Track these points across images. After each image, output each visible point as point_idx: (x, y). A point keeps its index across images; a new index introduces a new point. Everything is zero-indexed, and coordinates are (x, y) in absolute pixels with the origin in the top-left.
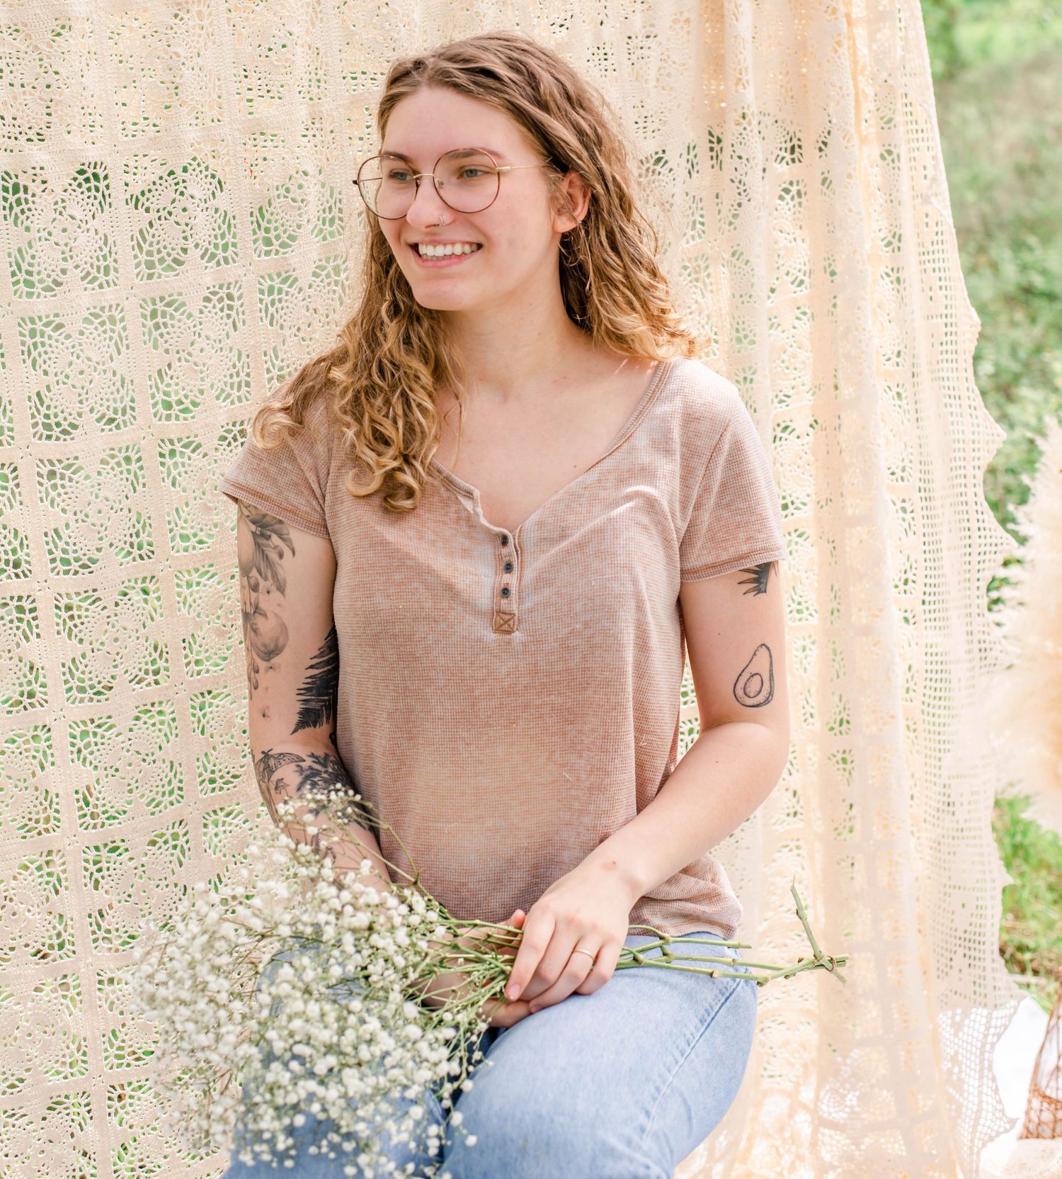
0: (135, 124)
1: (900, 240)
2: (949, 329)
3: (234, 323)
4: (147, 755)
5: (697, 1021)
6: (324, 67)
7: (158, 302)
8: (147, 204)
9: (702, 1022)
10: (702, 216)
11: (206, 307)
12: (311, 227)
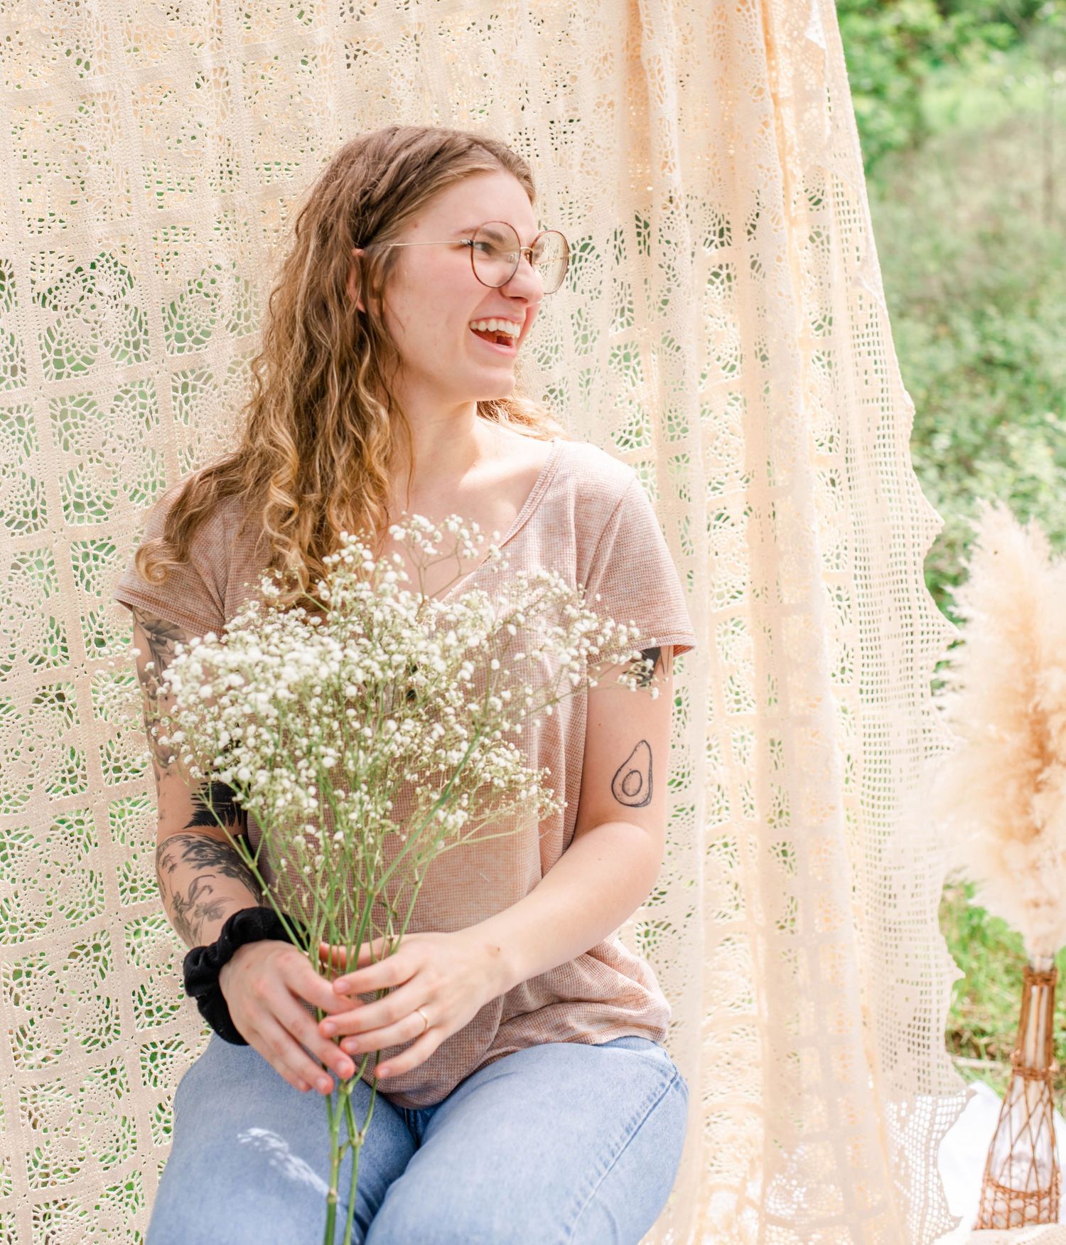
0: (41, 220)
1: (830, 323)
2: (886, 413)
3: (147, 421)
4: (66, 865)
5: (622, 1130)
6: (236, 159)
7: (68, 401)
8: (55, 302)
9: (628, 1131)
10: (630, 303)
11: (118, 406)
12: (225, 322)
